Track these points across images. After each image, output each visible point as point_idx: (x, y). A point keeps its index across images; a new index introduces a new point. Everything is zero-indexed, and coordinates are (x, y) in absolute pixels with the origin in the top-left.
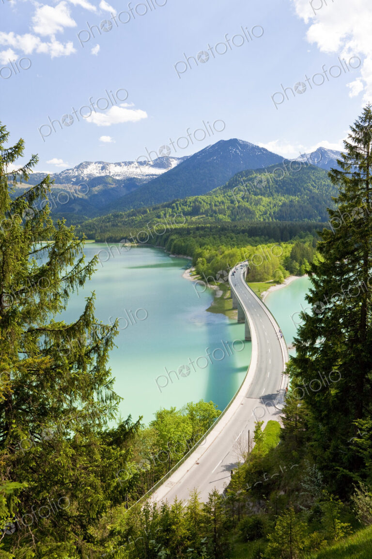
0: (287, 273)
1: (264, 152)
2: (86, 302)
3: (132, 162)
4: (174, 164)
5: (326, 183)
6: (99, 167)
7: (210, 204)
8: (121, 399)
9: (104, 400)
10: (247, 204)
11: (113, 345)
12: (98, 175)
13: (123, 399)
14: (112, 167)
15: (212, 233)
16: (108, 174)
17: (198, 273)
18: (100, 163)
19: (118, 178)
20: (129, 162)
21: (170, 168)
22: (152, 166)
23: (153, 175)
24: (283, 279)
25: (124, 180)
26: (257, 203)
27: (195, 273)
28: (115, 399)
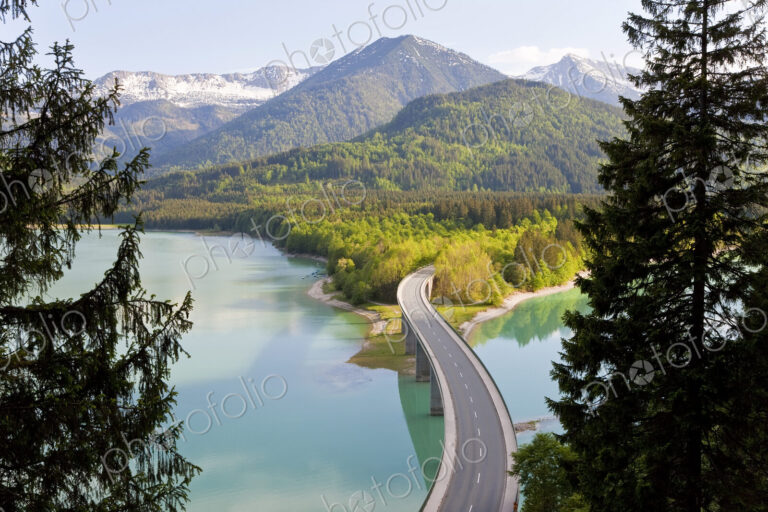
0: (509, 287)
1: (464, 62)
2: (122, 238)
3: (212, 76)
4: (294, 80)
5: (580, 121)
6: (145, 82)
7: (362, 158)
8: (195, 470)
9: (156, 473)
10: (430, 161)
11: (179, 349)
12: (142, 98)
13: (199, 469)
14: (170, 83)
15: (364, 213)
16: (163, 97)
17: (339, 288)
18: (146, 73)
19: (182, 105)
20: (204, 75)
21: (285, 89)
22: (249, 83)
23: (251, 101)
24: (500, 297)
25: (196, 109)
26: (451, 156)
27: (332, 287)
28: (181, 473)
